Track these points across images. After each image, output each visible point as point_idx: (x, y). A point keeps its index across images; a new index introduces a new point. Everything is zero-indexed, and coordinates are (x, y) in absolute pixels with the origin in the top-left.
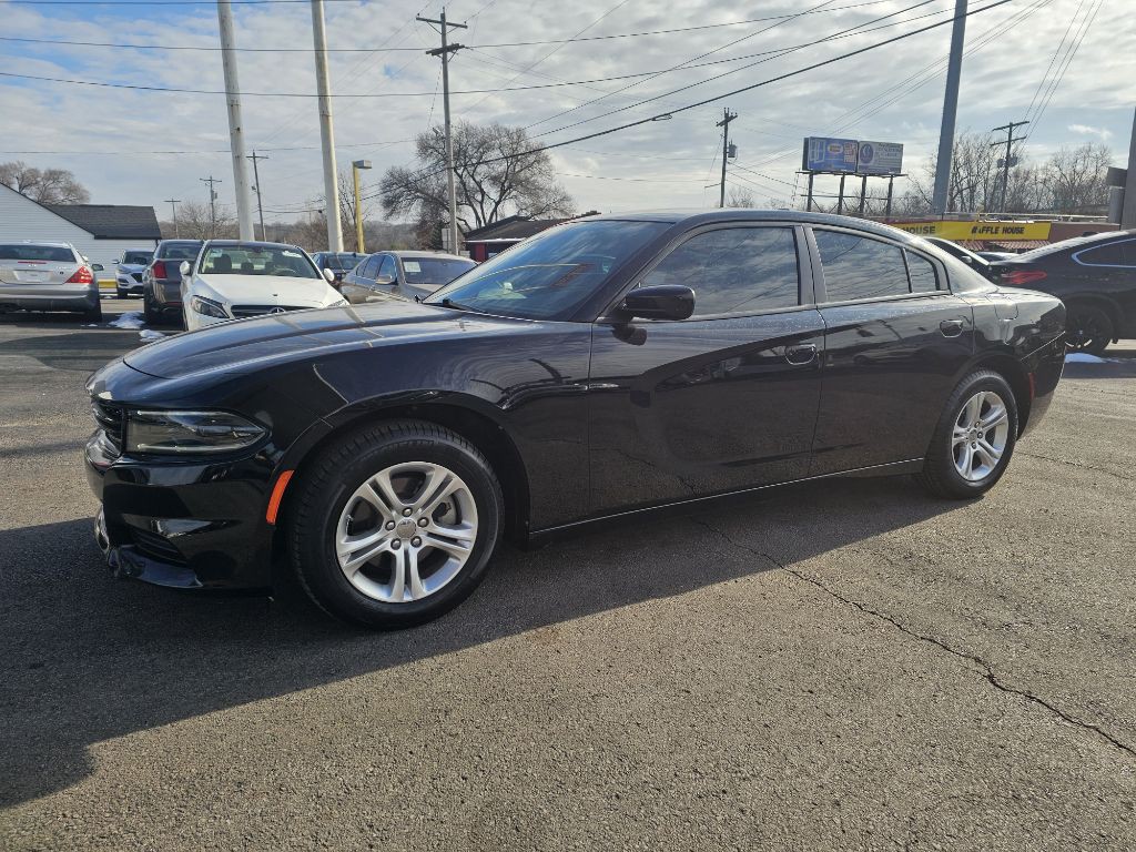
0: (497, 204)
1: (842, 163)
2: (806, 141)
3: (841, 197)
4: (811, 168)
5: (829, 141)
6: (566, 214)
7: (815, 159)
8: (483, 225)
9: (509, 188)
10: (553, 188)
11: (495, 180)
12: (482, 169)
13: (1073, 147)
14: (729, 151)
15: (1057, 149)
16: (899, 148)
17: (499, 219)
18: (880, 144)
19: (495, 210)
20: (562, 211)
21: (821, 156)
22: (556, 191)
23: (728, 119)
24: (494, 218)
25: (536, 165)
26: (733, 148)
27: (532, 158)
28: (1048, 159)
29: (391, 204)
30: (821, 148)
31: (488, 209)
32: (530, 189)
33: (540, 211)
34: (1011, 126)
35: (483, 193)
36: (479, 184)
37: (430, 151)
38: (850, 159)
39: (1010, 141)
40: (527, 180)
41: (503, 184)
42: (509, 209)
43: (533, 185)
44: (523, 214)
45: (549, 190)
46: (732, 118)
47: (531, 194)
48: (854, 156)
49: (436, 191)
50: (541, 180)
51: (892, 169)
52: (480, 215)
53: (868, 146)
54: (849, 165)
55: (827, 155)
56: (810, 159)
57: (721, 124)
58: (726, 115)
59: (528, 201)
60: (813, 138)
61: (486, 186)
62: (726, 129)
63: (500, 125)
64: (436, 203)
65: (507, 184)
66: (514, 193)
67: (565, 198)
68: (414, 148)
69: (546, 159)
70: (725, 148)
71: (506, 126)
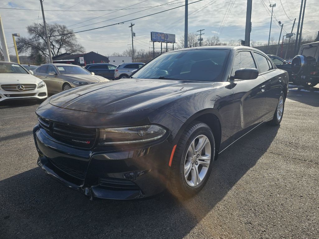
0: (59, 49)
1: (161, 39)
2: (151, 33)
3: (161, 48)
4: (153, 40)
5: (157, 33)
6: (82, 52)
7: (154, 38)
8: (55, 56)
9: (62, 44)
10: (77, 44)
11: (57, 41)
12: (52, 38)
13: (212, 36)
14: (134, 35)
15: (208, 37)
16: (174, 35)
17: (60, 54)
18: (170, 34)
19: (58, 51)
20: (81, 51)
21: (156, 37)
22: (78, 45)
23: (132, 25)
24: (58, 53)
25: (71, 37)
26: (134, 34)
27: (69, 35)
28: (206, 39)
29: (20, 49)
30: (155, 35)
31: (56, 51)
32: (69, 44)
33: (74, 51)
34: (201, 30)
35: (53, 46)
36: (51, 43)
37: (32, 31)
38: (163, 38)
39: (201, 34)
40: (68, 41)
41: (60, 43)
42: (63, 51)
43: (70, 43)
44: (68, 52)
45: (76, 45)
46: (133, 25)
47: (70, 46)
48: (164, 37)
49: (36, 45)
50: (73, 42)
51: (173, 41)
52: (53, 53)
53: (167, 34)
54: (162, 40)
55: (157, 37)
56: (153, 38)
57: (130, 27)
58: (132, 24)
59: (70, 48)
60: (153, 32)
61: (54, 43)
62: (132, 28)
63: (57, 24)
64: (36, 48)
65: (62, 43)
66: (64, 46)
67: (82, 47)
68: (27, 30)
69: (74, 35)
70: (132, 34)
71: (59, 24)
